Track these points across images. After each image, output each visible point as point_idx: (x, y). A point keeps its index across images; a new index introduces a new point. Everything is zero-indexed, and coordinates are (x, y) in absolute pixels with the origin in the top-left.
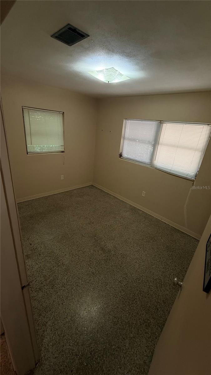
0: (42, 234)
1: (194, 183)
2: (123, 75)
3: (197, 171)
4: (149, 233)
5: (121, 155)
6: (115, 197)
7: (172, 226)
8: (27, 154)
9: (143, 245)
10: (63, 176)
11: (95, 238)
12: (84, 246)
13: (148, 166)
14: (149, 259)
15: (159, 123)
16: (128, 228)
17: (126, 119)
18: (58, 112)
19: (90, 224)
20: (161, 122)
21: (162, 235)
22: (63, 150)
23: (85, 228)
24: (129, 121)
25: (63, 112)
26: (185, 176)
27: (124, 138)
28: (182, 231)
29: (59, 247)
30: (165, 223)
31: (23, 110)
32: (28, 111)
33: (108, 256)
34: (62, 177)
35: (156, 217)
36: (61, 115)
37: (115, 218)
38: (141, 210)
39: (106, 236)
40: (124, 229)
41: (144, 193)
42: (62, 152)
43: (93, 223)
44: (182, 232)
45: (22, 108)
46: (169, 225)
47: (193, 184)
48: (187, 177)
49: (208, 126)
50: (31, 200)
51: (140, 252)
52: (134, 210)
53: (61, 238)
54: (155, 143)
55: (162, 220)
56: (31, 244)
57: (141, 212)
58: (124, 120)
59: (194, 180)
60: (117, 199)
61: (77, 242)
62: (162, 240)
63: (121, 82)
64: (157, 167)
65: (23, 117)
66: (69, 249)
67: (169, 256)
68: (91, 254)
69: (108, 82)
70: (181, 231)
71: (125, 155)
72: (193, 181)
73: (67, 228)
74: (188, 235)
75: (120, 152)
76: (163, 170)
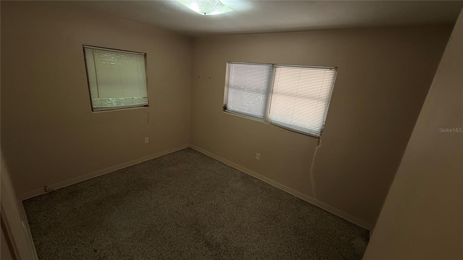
0: (115, 231)
1: (321, 140)
2: (225, 5)
3: (322, 125)
4: (269, 211)
5: (225, 108)
6: (221, 162)
7: (296, 197)
8: (93, 111)
9: (263, 230)
10: (148, 138)
11: (197, 227)
12: (180, 243)
13: (261, 121)
14: (274, 251)
15: (271, 67)
16: (241, 206)
17: (229, 62)
18: (138, 53)
19: (188, 206)
20: (273, 66)
21: (286, 211)
22: (146, 103)
23: (181, 213)
24: (234, 65)
25: (145, 54)
26: (308, 132)
27: (228, 86)
28: (310, 202)
29: (142, 249)
30: (288, 193)
31: (84, 50)
32: (93, 52)
33: (216, 255)
34: (147, 140)
35: (276, 187)
36: (142, 58)
37: (222, 193)
38: (256, 177)
39: (212, 223)
40: (236, 207)
41: (258, 155)
42: (145, 106)
43: (192, 204)
44: (310, 204)
45: (83, 48)
46: (292, 195)
47: (319, 142)
48: (312, 133)
49: (330, 71)
50: (99, 177)
51: (261, 240)
52: (246, 178)
53: (145, 234)
54: (268, 91)
55: (283, 190)
56: (96, 251)
57: (256, 181)
58: (227, 63)
59: (320, 136)
60: (223, 164)
61: (170, 237)
62: (288, 219)
63: (221, 14)
64: (272, 122)
65: (85, 60)
66: (157, 251)
67: (298, 242)
68: (191, 254)
69: (205, 14)
70: (308, 203)
71: (230, 107)
72: (319, 138)
73: (155, 215)
74: (318, 207)
75: (224, 103)
76: (279, 125)
